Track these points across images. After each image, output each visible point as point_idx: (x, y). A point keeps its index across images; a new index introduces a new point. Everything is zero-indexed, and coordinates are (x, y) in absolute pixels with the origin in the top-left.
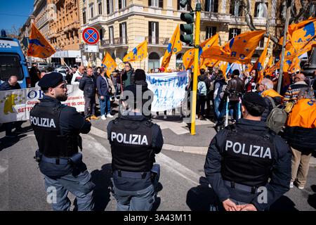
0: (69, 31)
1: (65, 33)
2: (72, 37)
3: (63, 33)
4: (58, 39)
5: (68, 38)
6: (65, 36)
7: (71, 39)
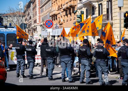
0: (67, 8)
1: (64, 10)
2: (70, 14)
3: (62, 10)
4: (58, 16)
5: (67, 15)
6: (64, 13)
7: (69, 15)
